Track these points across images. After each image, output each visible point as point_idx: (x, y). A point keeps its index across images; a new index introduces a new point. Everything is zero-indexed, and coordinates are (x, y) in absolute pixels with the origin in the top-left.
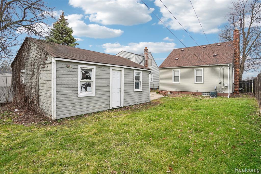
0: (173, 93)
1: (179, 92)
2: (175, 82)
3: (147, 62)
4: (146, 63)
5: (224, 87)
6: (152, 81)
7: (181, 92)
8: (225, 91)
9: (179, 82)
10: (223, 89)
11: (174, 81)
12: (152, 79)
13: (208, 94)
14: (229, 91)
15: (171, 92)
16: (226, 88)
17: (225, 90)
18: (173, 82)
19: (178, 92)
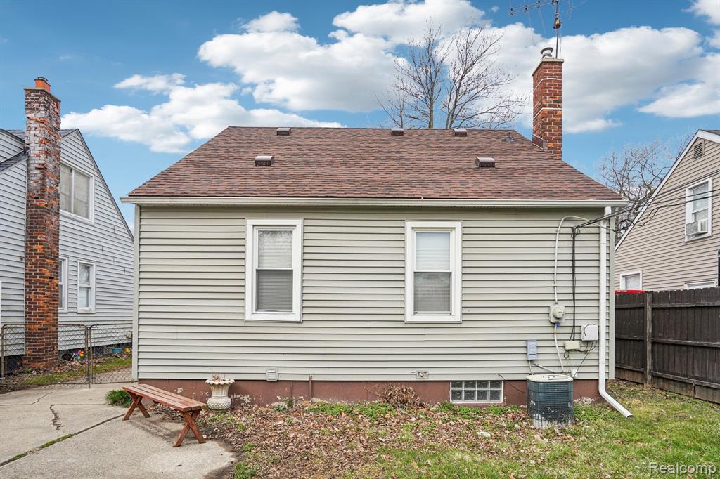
0: (247, 399)
1: (297, 389)
2: (264, 316)
3: (50, 182)
4: (44, 185)
5: (575, 345)
6: (92, 307)
7: (312, 386)
8: (581, 370)
9: (295, 315)
10: (572, 356)
11: (259, 307)
12: (93, 293)
13: (482, 389)
14: (603, 369)
15: (233, 389)
16: (586, 352)
17: (585, 363)
18: (250, 313)
19: (287, 390)
